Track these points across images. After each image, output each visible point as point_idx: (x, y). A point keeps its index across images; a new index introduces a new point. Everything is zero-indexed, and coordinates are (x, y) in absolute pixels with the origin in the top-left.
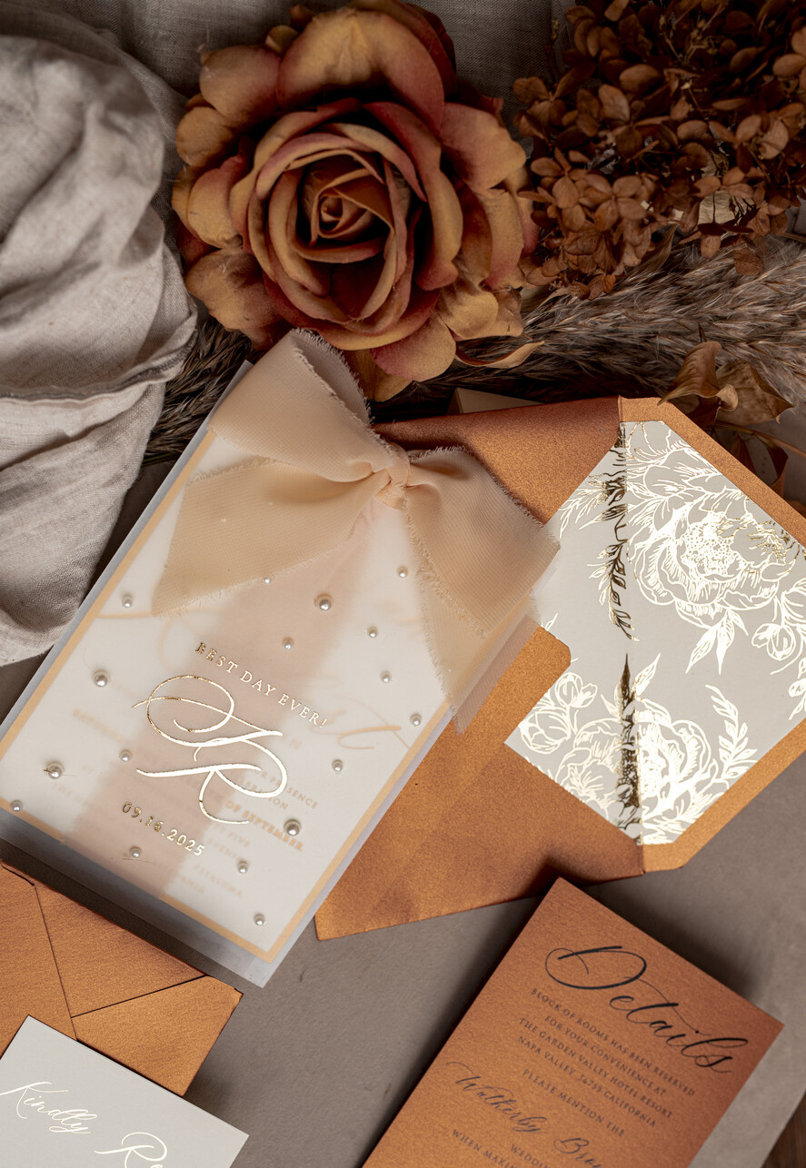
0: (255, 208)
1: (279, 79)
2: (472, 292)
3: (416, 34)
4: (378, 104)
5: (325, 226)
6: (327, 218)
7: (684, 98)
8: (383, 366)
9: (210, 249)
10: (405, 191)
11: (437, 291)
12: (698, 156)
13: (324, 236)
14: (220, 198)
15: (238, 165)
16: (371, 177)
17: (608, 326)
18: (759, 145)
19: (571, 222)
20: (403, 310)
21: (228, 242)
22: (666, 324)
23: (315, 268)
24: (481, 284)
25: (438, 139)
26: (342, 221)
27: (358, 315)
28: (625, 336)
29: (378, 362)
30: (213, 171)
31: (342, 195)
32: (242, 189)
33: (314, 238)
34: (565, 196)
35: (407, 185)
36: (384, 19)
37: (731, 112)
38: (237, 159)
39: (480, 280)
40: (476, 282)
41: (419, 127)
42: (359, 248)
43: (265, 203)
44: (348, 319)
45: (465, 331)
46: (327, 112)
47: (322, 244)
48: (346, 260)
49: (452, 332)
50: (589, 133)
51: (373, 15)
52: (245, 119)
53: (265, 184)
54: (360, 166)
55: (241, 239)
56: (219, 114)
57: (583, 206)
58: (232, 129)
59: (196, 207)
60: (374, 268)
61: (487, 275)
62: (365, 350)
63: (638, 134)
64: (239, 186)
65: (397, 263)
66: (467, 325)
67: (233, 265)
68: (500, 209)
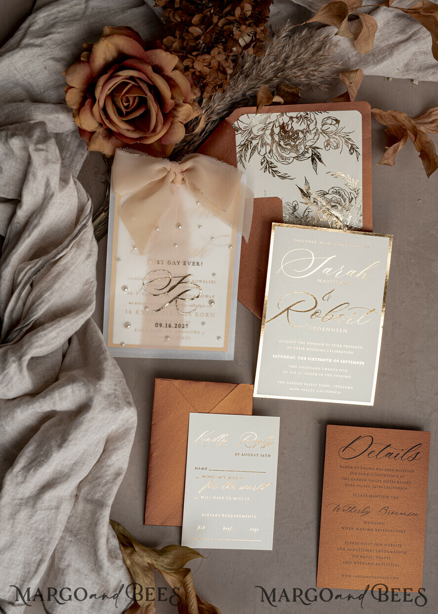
0: (102, 112)
1: (91, 69)
2: (181, 106)
3: (126, 35)
4: (125, 62)
5: (126, 107)
7: (214, 15)
8: (164, 143)
9: (92, 133)
10: (146, 85)
11: (170, 111)
12: (229, 29)
13: (128, 111)
14: (89, 115)
15: (89, 102)
16: (133, 85)
17: (229, 99)
18: (244, 14)
19: (205, 73)
20: (163, 122)
21: (97, 128)
22: (246, 88)
23: (127, 122)
24: (183, 102)
25: (149, 64)
26: (131, 103)
27: (149, 130)
28: (237, 99)
29: (162, 143)
30: (83, 108)
31: (127, 95)
32: (96, 108)
33: (124, 113)
34: (199, 66)
35: (146, 82)
36: (115, 36)
37: (230, 10)
38: (89, 100)
39: (182, 101)
41: (141, 63)
42: (140, 109)
43: (104, 110)
44: (147, 133)
45: (185, 120)
46: (111, 72)
47: (128, 114)
48: (138, 115)
49: (181, 122)
50: (194, 44)
51: (111, 36)
52: (85, 86)
53: (102, 103)
54: (129, 83)
55: (101, 124)
56: (77, 88)
57: (206, 66)
58: (82, 92)
59: (83, 122)
60: (148, 113)
61: (184, 98)
62: (156, 141)
63: (208, 35)
64: (94, 107)
65: (154, 108)
66: (185, 118)
67: (102, 134)
68: (177, 76)
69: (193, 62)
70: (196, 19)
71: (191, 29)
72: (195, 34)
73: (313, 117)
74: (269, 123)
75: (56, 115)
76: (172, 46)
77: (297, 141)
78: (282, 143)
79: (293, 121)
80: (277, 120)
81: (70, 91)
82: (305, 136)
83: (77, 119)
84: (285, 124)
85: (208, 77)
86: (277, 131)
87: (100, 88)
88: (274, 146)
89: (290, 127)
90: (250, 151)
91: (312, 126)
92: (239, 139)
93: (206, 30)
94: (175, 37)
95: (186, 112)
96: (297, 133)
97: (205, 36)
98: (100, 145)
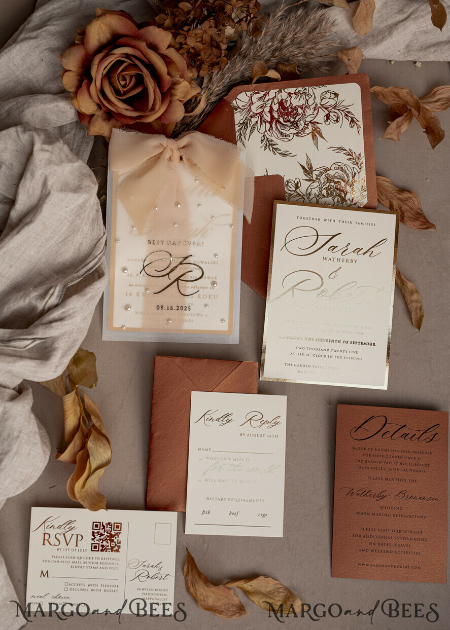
0: (99, 93)
1: (86, 51)
2: (179, 83)
4: (119, 41)
5: (123, 87)
6: (123, 84)
8: (164, 122)
9: (92, 116)
11: (168, 90)
13: (125, 90)
14: (87, 96)
15: (86, 83)
16: (130, 63)
19: (199, 48)
20: (161, 99)
25: (143, 40)
26: (128, 82)
27: (148, 109)
29: (162, 121)
30: (80, 89)
31: (123, 74)
32: (93, 88)
33: (122, 92)
34: (191, 42)
38: (85, 81)
39: (179, 76)
40: (178, 78)
41: (135, 40)
42: (137, 88)
43: (102, 92)
44: (146, 112)
45: (184, 99)
46: (106, 51)
47: (125, 93)
48: (136, 93)
49: (179, 100)
50: (184, 19)
51: (103, 17)
53: (98, 84)
54: (124, 62)
55: (100, 106)
56: (73, 71)
57: (199, 42)
58: (79, 75)
59: (81, 104)
60: (145, 92)
61: (180, 74)
62: (156, 120)
63: (198, 10)
64: (91, 88)
66: (183, 95)
67: (101, 117)
68: (172, 54)
69: (186, 39)
71: (181, 5)
72: (186, 10)
73: (311, 92)
74: (268, 100)
75: (56, 104)
76: (164, 23)
77: (296, 116)
78: (281, 120)
79: (291, 97)
80: (275, 97)
81: (66, 74)
82: (304, 112)
83: (75, 101)
84: (284, 101)
85: (202, 54)
86: (276, 107)
87: (96, 66)
88: (274, 123)
89: (289, 103)
90: (249, 129)
91: (311, 101)
92: (238, 117)
93: (195, 5)
94: (167, 14)
95: (184, 89)
96: (296, 108)
97: (195, 11)
98: (100, 127)
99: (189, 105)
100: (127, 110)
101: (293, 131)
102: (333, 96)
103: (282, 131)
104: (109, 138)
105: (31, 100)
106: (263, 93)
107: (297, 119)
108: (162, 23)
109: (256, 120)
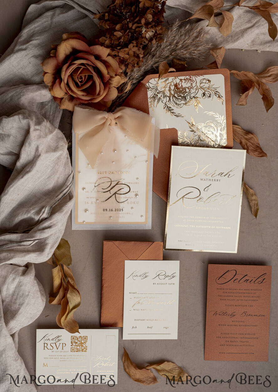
0: (66, 86)
1: (57, 61)
2: (114, 78)
3: (77, 38)
4: (77, 55)
5: (81, 82)
6: (80, 80)
8: (106, 101)
9: (62, 99)
10: (91, 67)
11: (108, 81)
13: (82, 84)
14: (59, 88)
15: (58, 81)
16: (84, 68)
19: (126, 58)
20: (104, 88)
21: (64, 95)
23: (83, 91)
25: (92, 54)
26: (83, 79)
27: (96, 94)
29: (104, 100)
30: (55, 85)
31: (81, 75)
32: (62, 84)
33: (80, 85)
34: (122, 55)
35: (91, 65)
37: (138, 20)
40: (114, 76)
41: (87, 54)
42: (89, 82)
43: (68, 84)
44: (94, 96)
45: (117, 85)
46: (70, 62)
47: (82, 86)
48: (88, 86)
49: (114, 87)
50: (118, 42)
52: (55, 71)
53: (66, 81)
54: (81, 67)
55: (67, 93)
56: (50, 73)
57: (126, 54)
58: (54, 74)
59: (55, 93)
60: (94, 84)
61: (115, 73)
62: (100, 100)
65: (97, 81)
66: (117, 84)
67: (68, 99)
68: (110, 60)
69: (118, 53)
70: (118, 27)
71: (115, 33)
72: (118, 36)
73: (194, 79)
74: (168, 84)
75: (40, 92)
76: (105, 43)
77: (185, 93)
78: (176, 95)
79: (182, 82)
80: (172, 81)
81: (46, 75)
82: (190, 91)
83: (52, 92)
84: (177, 84)
85: (128, 60)
86: (173, 88)
87: (64, 72)
88: (171, 97)
89: (180, 85)
90: (156, 101)
91: (194, 85)
92: (150, 94)
93: (125, 33)
94: (107, 38)
95: (117, 81)
96: (185, 89)
97: (124, 37)
98: (67, 105)
99: (120, 89)
100: (83, 95)
101: (183, 102)
102: (207, 82)
103: (176, 102)
104: (73, 112)
105: (25, 91)
106: (165, 79)
107: (185, 95)
108: (104, 42)
109: (161, 95)
